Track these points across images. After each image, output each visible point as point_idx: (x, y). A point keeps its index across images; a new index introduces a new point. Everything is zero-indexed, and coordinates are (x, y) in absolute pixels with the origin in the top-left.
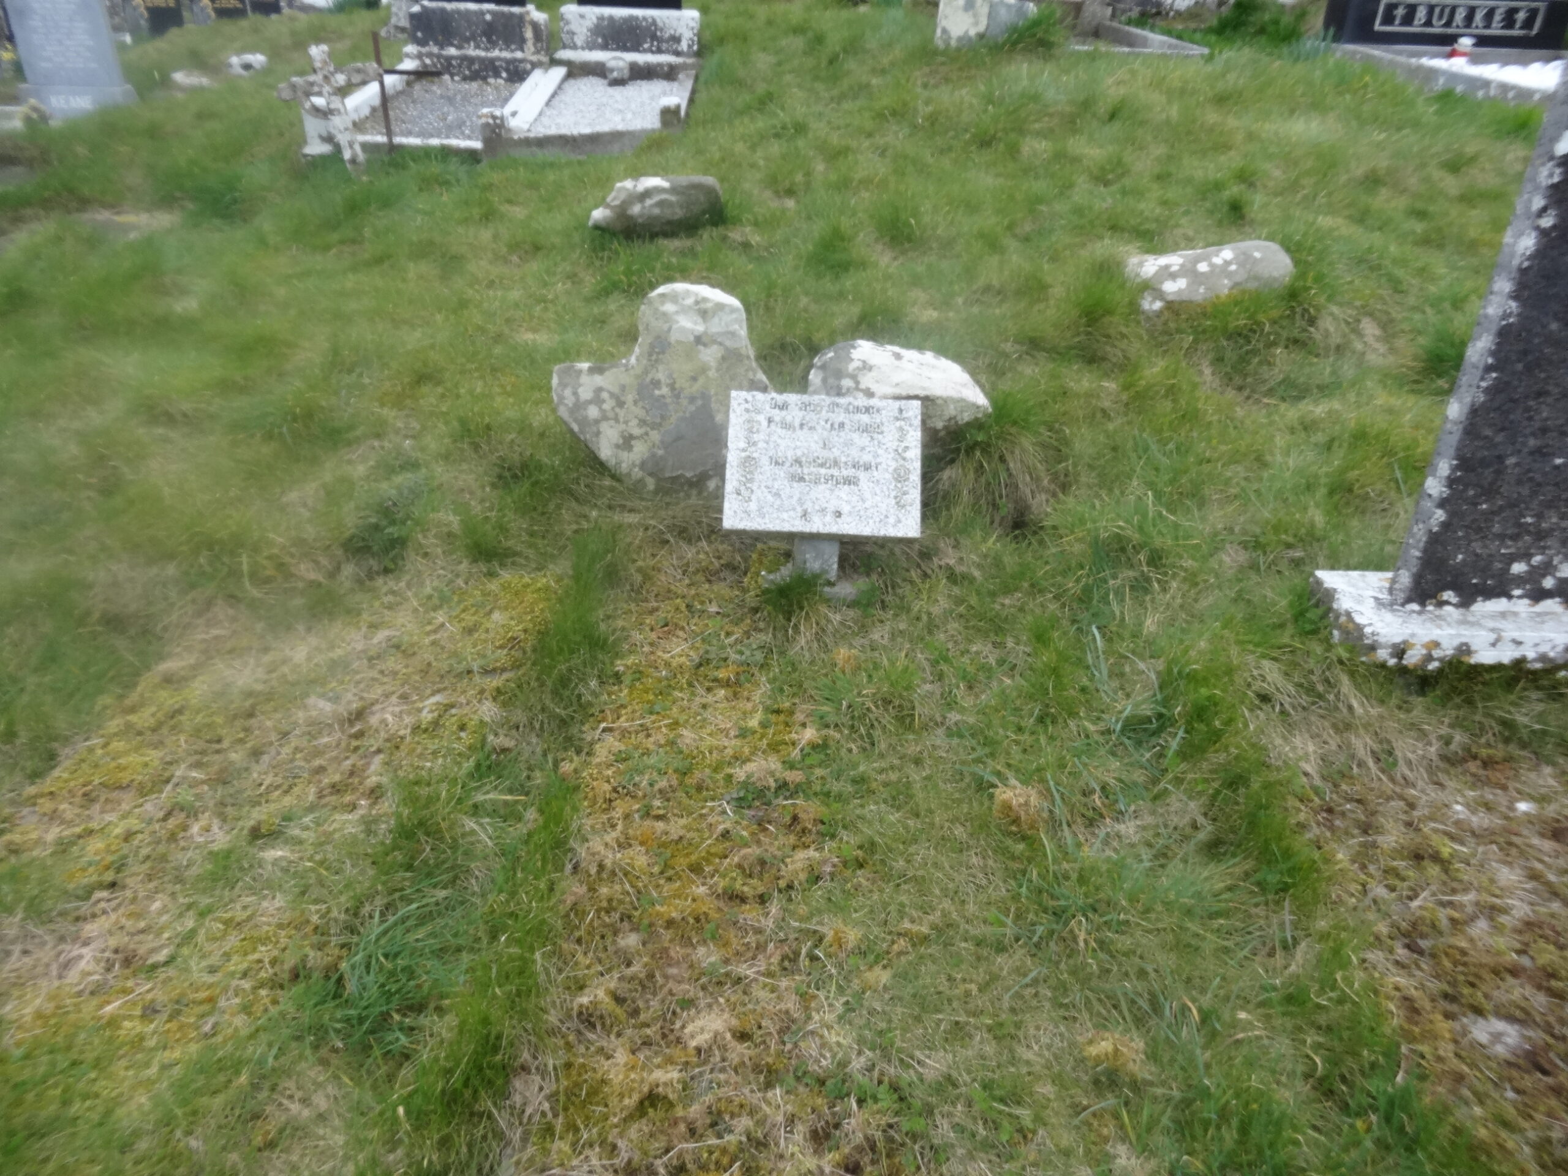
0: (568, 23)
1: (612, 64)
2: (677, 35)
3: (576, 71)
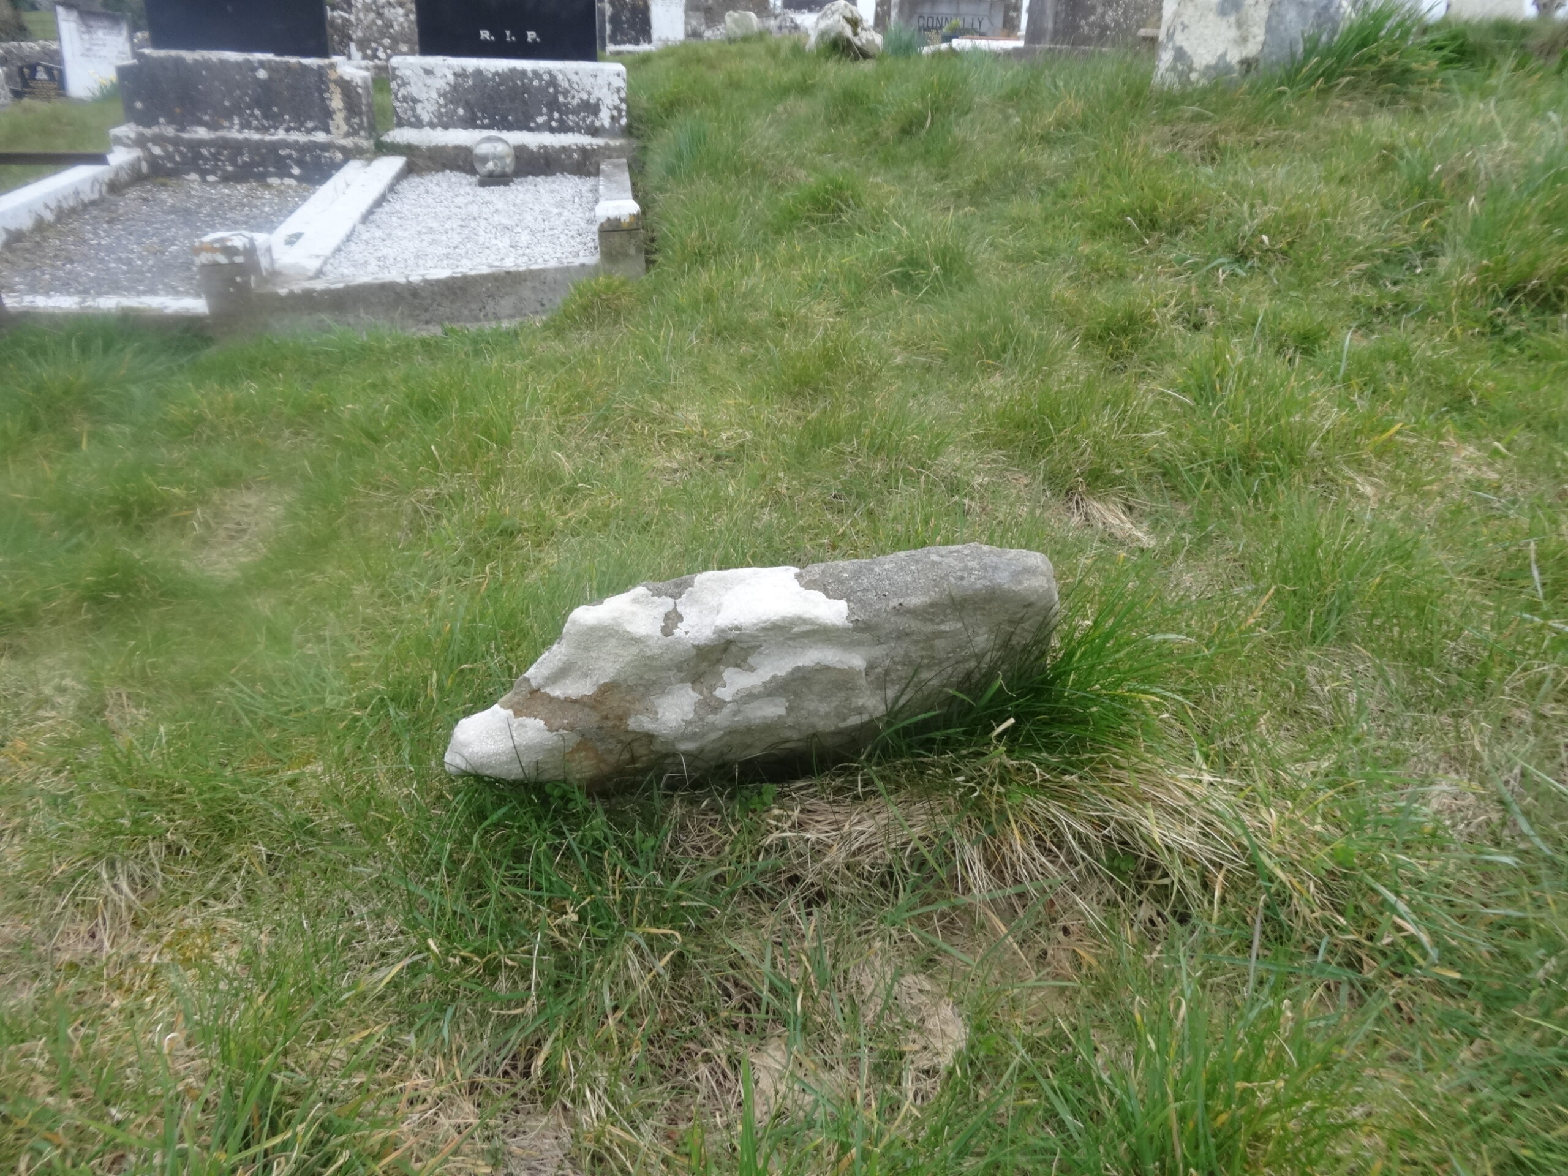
0: (404, 84)
1: (484, 149)
2: (593, 101)
3: (420, 162)
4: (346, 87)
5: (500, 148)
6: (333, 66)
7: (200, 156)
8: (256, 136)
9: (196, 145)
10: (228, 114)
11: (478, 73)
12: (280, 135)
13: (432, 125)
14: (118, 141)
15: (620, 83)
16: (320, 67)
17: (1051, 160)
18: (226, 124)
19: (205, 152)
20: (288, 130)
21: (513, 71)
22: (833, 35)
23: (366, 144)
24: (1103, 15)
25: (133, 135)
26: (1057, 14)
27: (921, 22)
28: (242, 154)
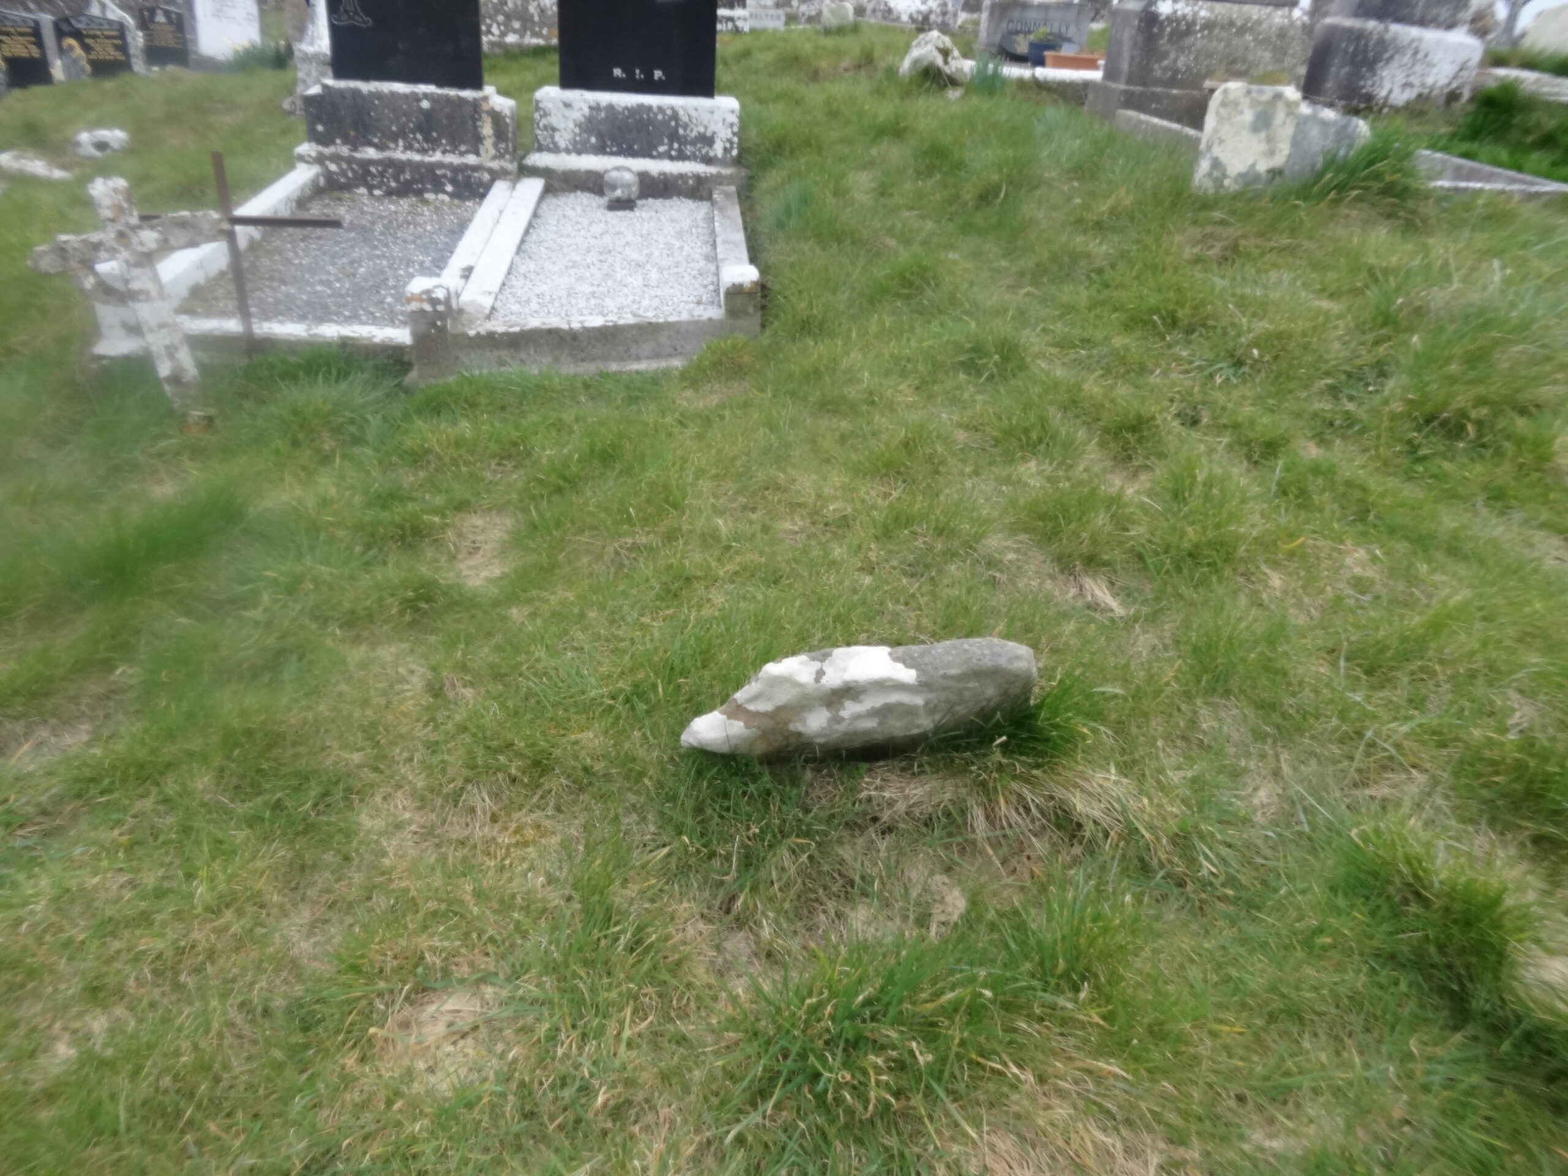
0: (546, 114)
1: (612, 175)
2: (709, 134)
3: (556, 184)
4: (497, 118)
5: (628, 177)
6: (486, 99)
7: (368, 173)
8: (417, 157)
9: (366, 164)
10: (394, 138)
11: (610, 107)
12: (437, 157)
13: (568, 151)
14: (301, 158)
15: (734, 119)
16: (475, 100)
17: (1100, 248)
18: (392, 145)
19: (373, 169)
20: (444, 152)
21: (641, 107)
22: (925, 63)
23: (512, 167)
24: (1176, 60)
25: (314, 154)
26: (1132, 59)
27: (1011, 26)
28: (403, 172)
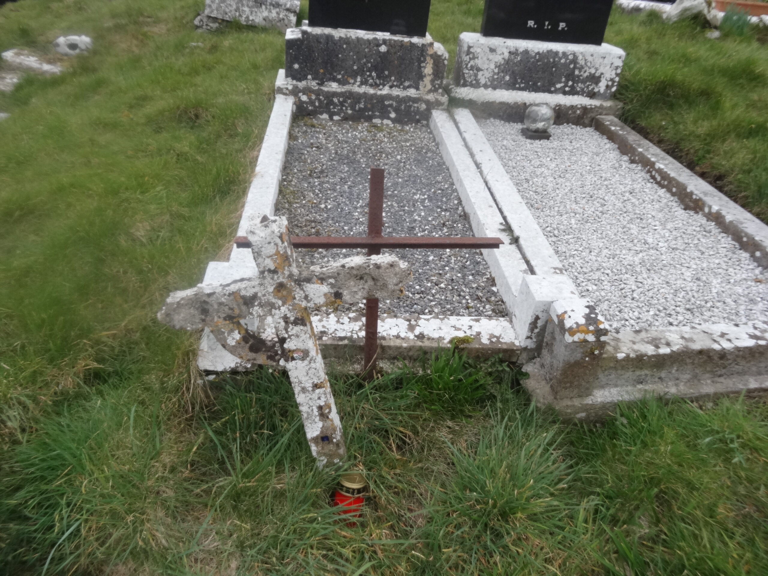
0: (474, 58)
2: (597, 74)
6: (428, 44)
8: (372, 91)
9: (330, 95)
10: (354, 75)
11: (526, 52)
12: (386, 91)
13: (486, 86)
14: (280, 91)
15: (620, 63)
16: (423, 45)
18: (352, 81)
19: (335, 100)
20: (391, 87)
21: (550, 52)
23: (445, 99)
25: (290, 87)
